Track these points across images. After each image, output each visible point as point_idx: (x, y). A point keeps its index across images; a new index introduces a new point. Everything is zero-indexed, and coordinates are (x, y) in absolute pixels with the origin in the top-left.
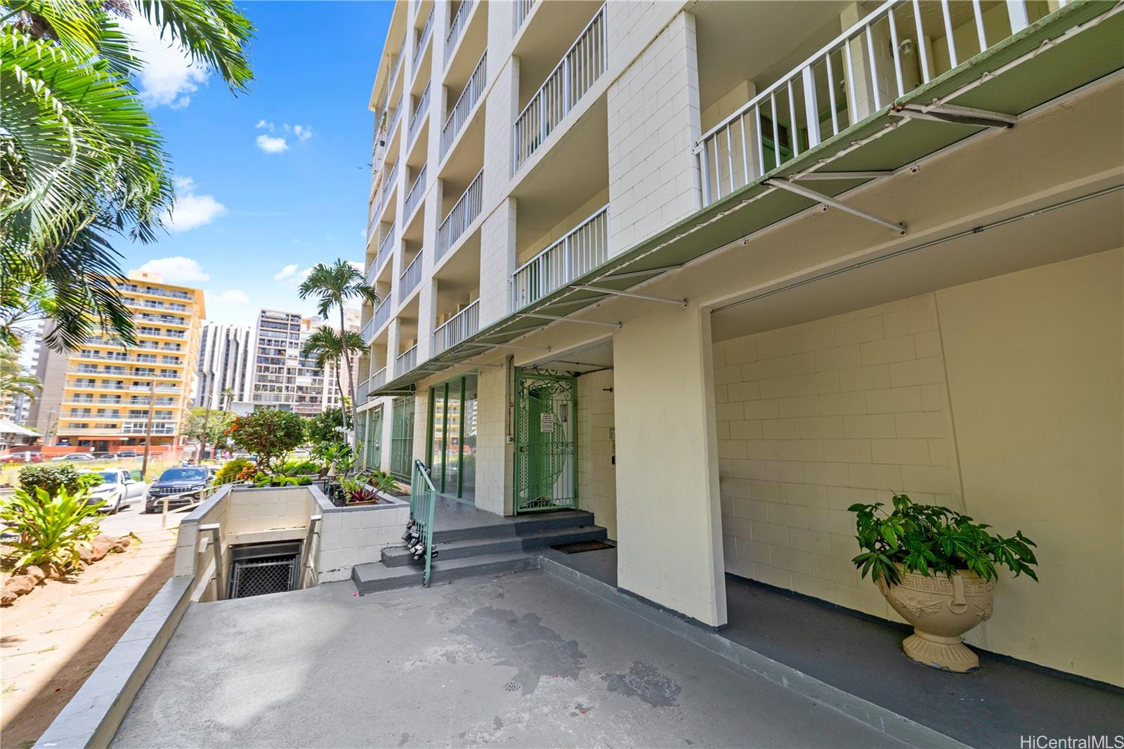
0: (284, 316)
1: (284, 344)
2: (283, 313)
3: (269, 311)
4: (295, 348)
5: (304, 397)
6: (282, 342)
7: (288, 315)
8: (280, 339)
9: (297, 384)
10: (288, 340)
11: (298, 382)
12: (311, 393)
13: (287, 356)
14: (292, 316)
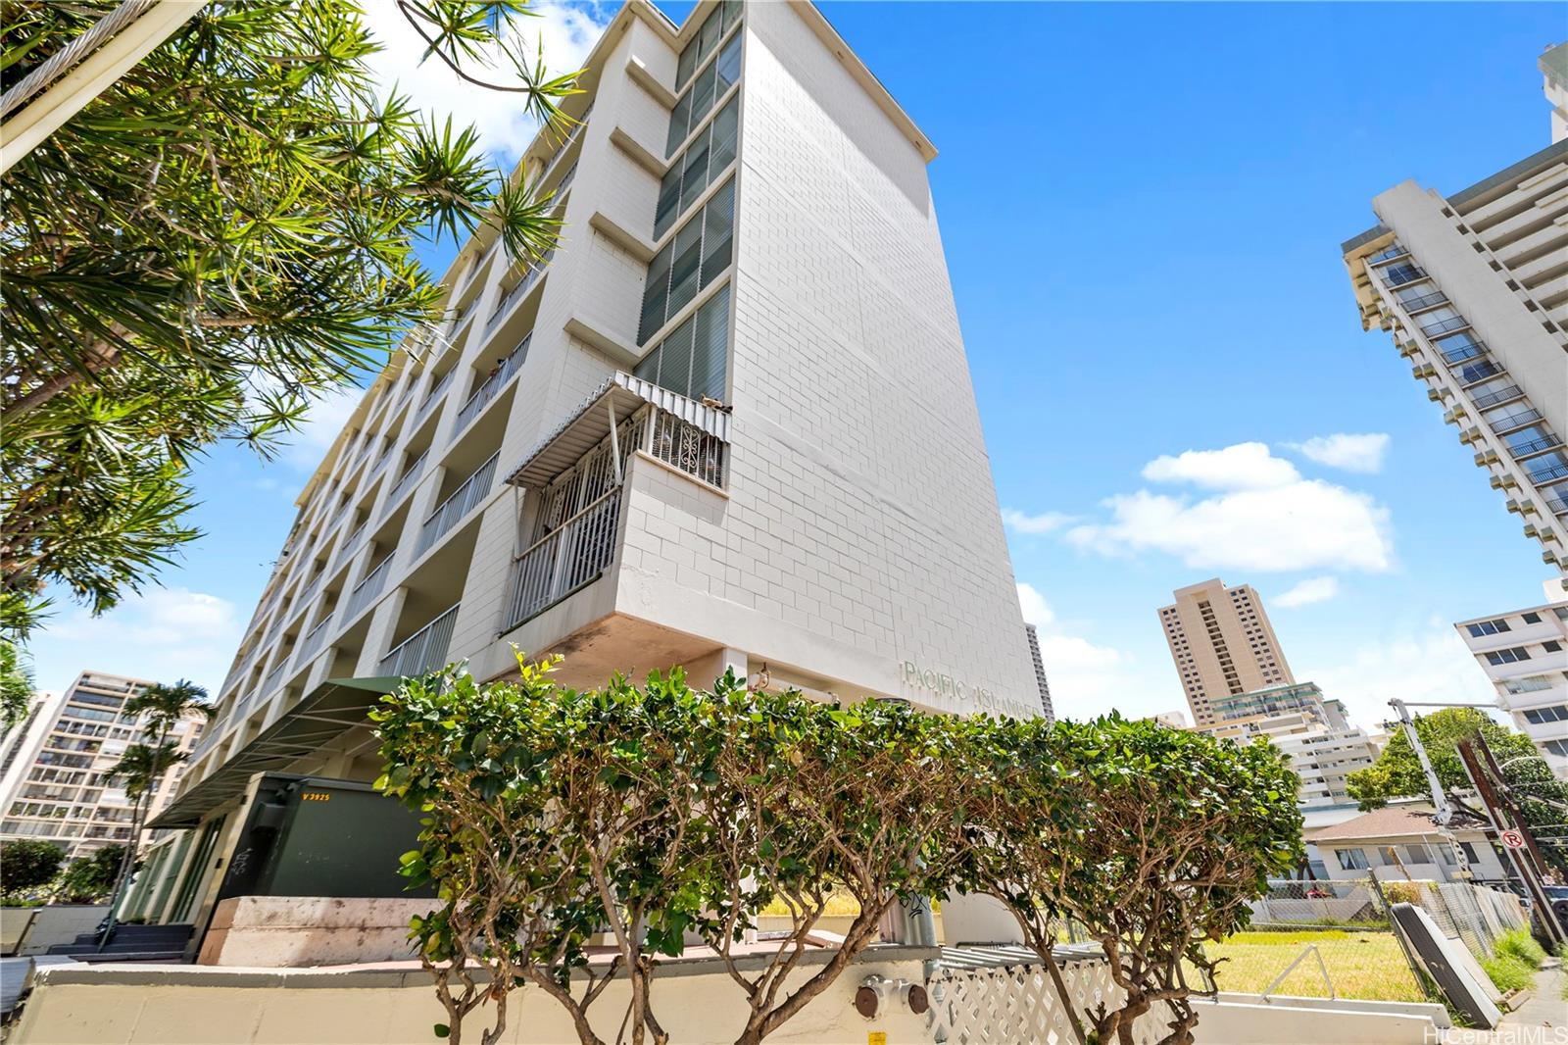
0: (123, 686)
1: (103, 731)
2: (121, 680)
3: (96, 676)
4: (122, 739)
5: (106, 829)
6: (101, 727)
7: (129, 684)
8: (99, 723)
9: (101, 803)
10: (114, 725)
11: (105, 800)
12: (120, 821)
13: (100, 753)
14: (137, 685)
